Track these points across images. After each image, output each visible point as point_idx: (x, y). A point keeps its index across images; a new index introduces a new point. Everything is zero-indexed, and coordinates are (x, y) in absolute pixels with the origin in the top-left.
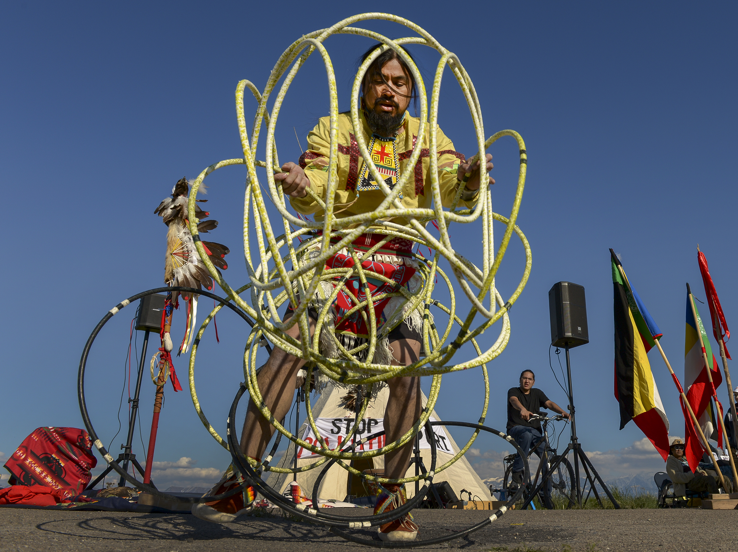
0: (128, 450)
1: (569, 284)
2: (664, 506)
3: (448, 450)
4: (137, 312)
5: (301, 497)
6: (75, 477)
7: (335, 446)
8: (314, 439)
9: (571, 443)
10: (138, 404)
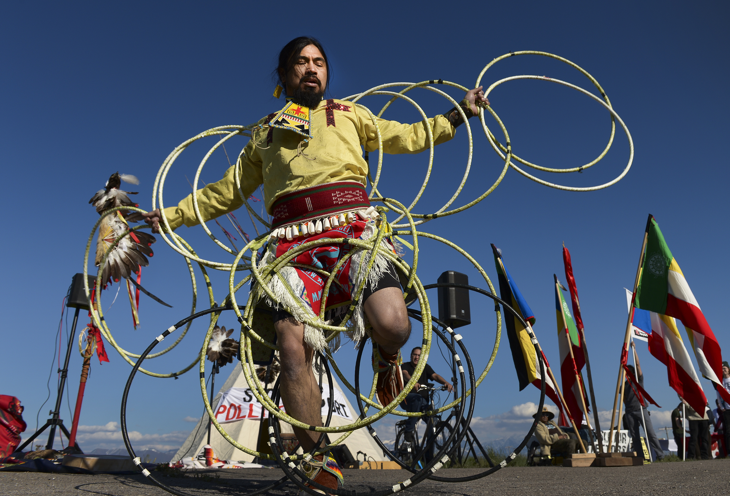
0: (56, 416)
1: (455, 273)
2: (532, 464)
3: (347, 416)
4: (69, 291)
5: (214, 459)
6: (5, 440)
7: (246, 412)
8: (228, 407)
9: (454, 410)
10: (66, 374)
